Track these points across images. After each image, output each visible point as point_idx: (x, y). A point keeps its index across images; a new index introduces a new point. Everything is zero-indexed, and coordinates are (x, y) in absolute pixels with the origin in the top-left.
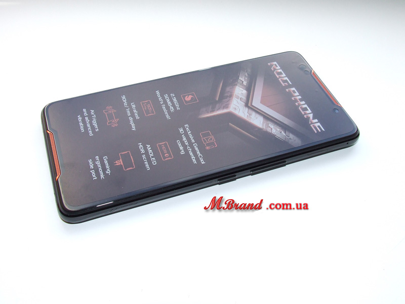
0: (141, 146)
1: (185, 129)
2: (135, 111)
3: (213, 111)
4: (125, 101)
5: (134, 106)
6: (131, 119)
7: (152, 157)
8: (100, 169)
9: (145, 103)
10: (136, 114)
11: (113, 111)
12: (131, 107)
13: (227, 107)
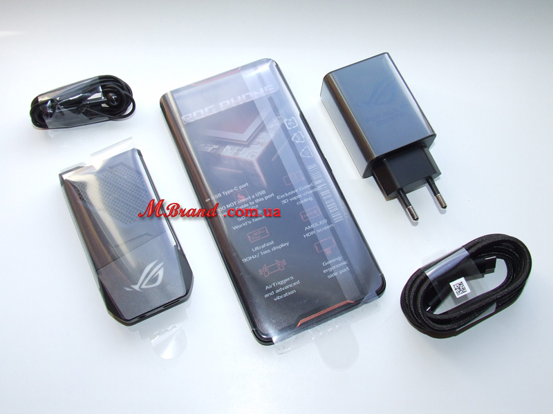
0: (308, 235)
1: (284, 199)
2: (264, 246)
3: (258, 176)
4: (250, 258)
5: (257, 248)
6: (274, 248)
7: (319, 223)
8: (337, 266)
9: (252, 239)
10: (268, 245)
11: (265, 268)
12: (258, 251)
13: (251, 164)
